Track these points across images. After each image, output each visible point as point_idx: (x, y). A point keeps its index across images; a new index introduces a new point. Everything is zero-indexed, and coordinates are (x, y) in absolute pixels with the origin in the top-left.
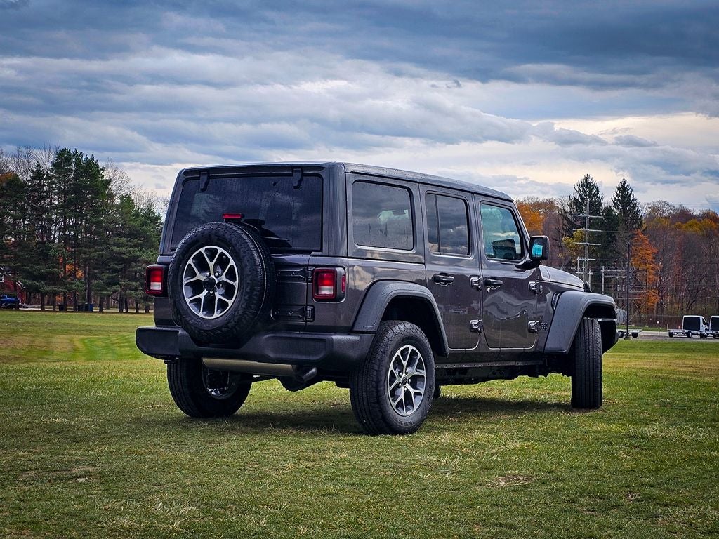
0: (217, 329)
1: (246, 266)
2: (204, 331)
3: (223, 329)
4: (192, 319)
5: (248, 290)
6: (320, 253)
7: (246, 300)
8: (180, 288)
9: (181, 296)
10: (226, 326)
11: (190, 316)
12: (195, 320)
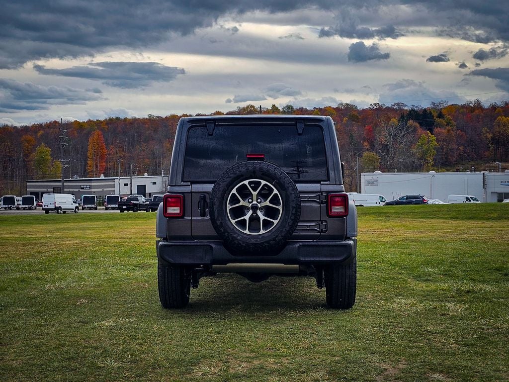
0: (266, 242)
1: (291, 194)
2: (253, 244)
3: (272, 242)
4: (239, 235)
5: (294, 212)
6: (328, 182)
7: (292, 220)
8: (224, 212)
9: (226, 218)
10: (274, 239)
11: (237, 233)
12: (242, 237)
